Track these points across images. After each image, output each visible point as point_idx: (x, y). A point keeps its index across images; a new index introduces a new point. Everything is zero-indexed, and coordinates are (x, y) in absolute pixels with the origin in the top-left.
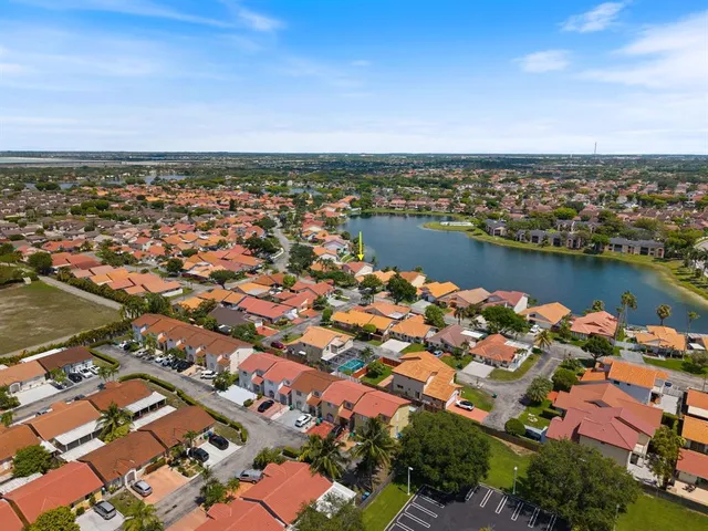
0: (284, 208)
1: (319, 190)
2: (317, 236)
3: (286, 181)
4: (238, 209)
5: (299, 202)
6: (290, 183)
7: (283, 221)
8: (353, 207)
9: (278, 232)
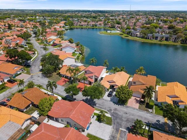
0: (35, 27)
1: (49, 19)
2: (56, 42)
3: (36, 16)
4: (13, 28)
5: (43, 24)
6: (37, 17)
7: (35, 33)
8: (66, 26)
9: (33, 40)
